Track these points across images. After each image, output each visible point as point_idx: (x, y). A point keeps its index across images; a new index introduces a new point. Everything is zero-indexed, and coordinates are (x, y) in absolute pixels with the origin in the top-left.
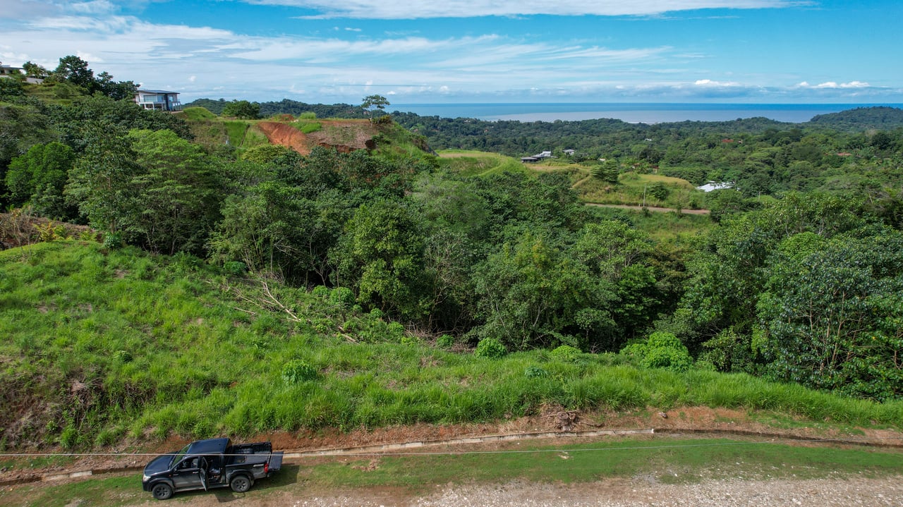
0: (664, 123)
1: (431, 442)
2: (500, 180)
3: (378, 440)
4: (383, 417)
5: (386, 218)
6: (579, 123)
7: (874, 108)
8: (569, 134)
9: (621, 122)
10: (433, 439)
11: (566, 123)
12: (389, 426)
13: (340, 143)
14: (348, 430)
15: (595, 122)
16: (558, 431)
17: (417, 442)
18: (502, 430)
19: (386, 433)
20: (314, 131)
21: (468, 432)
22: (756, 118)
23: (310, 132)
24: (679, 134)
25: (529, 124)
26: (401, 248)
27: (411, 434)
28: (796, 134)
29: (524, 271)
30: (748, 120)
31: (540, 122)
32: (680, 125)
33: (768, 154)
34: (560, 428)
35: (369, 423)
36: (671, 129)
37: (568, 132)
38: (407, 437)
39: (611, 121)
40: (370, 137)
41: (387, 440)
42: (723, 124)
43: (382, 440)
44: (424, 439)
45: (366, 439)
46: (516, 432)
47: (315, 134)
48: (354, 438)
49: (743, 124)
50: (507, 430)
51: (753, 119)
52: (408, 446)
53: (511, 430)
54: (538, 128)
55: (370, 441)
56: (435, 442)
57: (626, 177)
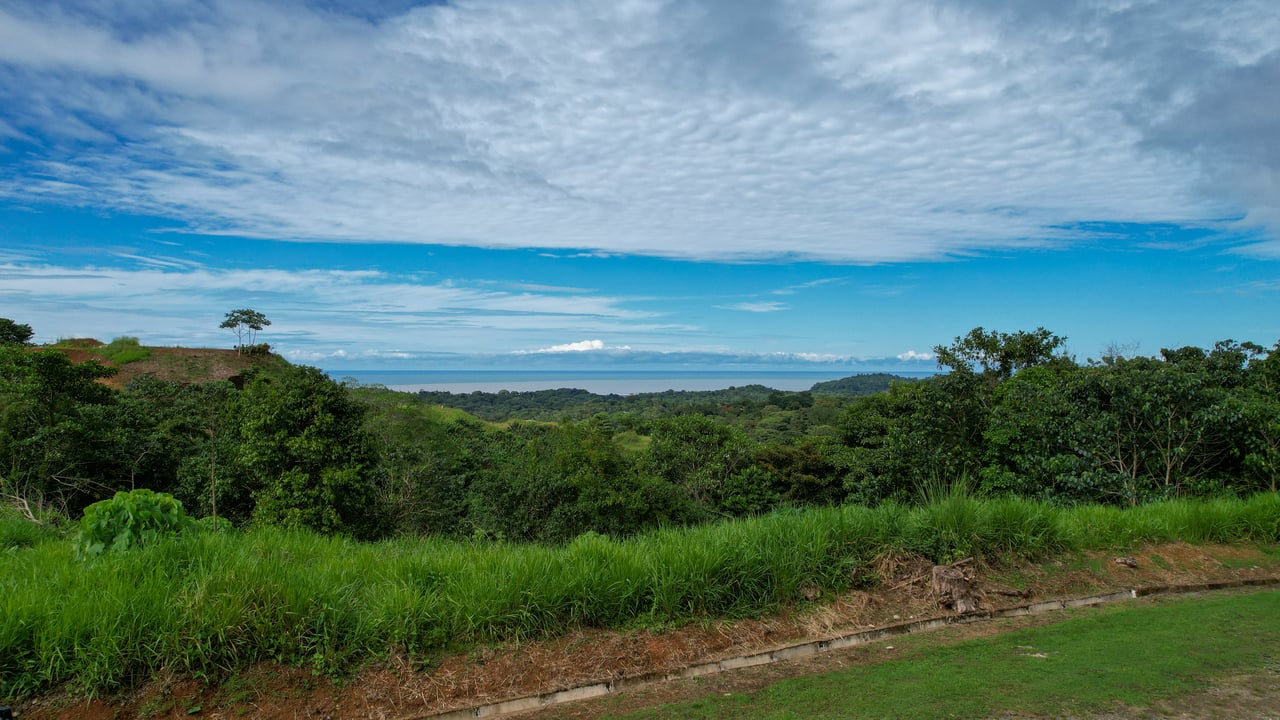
0: (641, 394)
1: (635, 680)
2: (452, 431)
3: (458, 694)
4: (462, 618)
5: (309, 393)
6: (531, 394)
7: (874, 374)
8: (520, 408)
9: (586, 392)
10: (638, 671)
11: (515, 394)
12: (486, 651)
13: (183, 379)
14: (343, 671)
15: (552, 393)
16: (947, 614)
17: (591, 685)
18: (813, 627)
19: (479, 669)
20: (137, 360)
21: (728, 644)
22: (751, 386)
23: (129, 362)
24: (664, 405)
25: (463, 396)
26: (337, 449)
27: (563, 664)
28: (803, 400)
29: (574, 480)
30: (741, 389)
31: (479, 393)
32: (662, 395)
33: (781, 419)
34: (949, 606)
35: (419, 639)
36: (653, 399)
37: (518, 406)
38: (553, 675)
39: (575, 392)
40: (237, 373)
41: (491, 689)
42: (713, 393)
43: (472, 691)
44: (611, 675)
45: (416, 694)
46: (850, 631)
47: (138, 365)
48: (372, 694)
49: (737, 394)
50: (825, 627)
51: (747, 387)
52: (562, 698)
53: (836, 626)
54: (476, 401)
55: (432, 700)
56: (646, 677)
57: (622, 438)
